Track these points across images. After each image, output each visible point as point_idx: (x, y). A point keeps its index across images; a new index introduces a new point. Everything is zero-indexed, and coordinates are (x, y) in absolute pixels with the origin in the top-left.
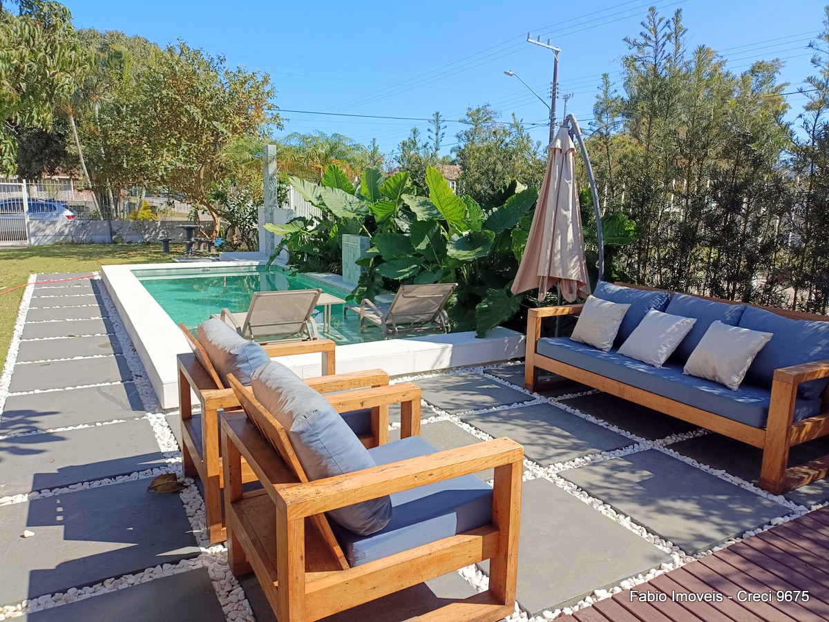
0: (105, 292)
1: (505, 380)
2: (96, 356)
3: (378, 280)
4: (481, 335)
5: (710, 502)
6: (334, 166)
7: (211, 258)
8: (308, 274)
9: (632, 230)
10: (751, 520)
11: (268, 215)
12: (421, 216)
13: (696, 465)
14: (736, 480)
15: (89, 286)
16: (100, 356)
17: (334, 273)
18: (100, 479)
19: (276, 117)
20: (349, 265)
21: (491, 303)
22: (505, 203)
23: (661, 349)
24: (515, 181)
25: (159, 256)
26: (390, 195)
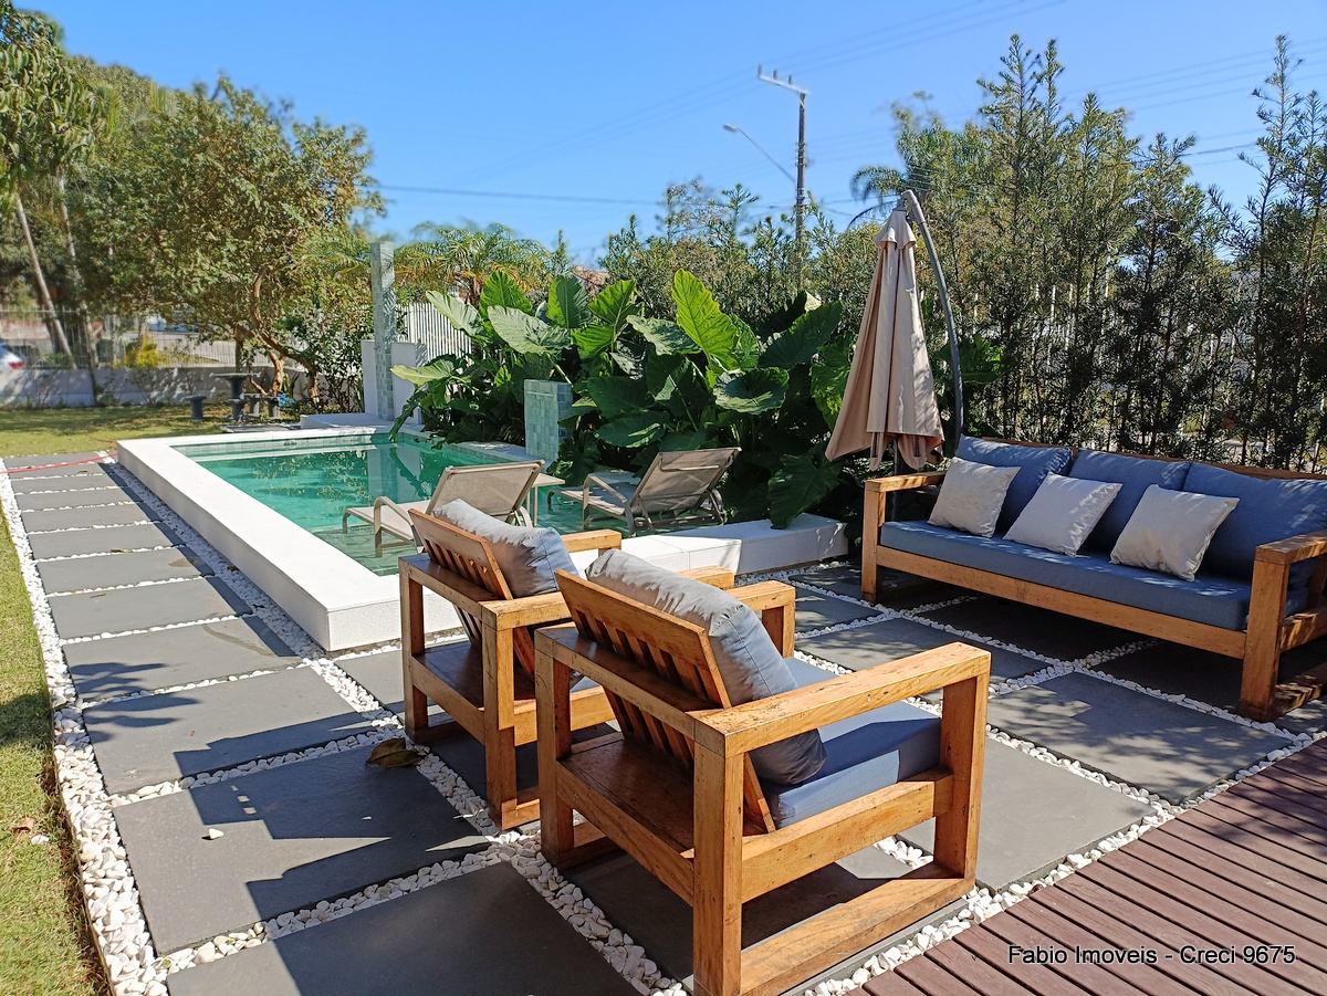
0: (133, 483)
1: (824, 587)
2: (173, 580)
3: (591, 449)
4: (780, 524)
5: (1179, 737)
6: (501, 274)
7: (283, 424)
8: (464, 445)
9: (995, 362)
10: (1243, 757)
11: (381, 352)
12: (662, 348)
13: (1142, 690)
14: (1203, 707)
15: (101, 473)
16: (180, 580)
17: (507, 441)
18: (281, 754)
19: (375, 198)
20: (539, 429)
21: (789, 477)
22: (792, 325)
23: (1074, 529)
24: (803, 292)
25: (188, 424)
26: (604, 315)
